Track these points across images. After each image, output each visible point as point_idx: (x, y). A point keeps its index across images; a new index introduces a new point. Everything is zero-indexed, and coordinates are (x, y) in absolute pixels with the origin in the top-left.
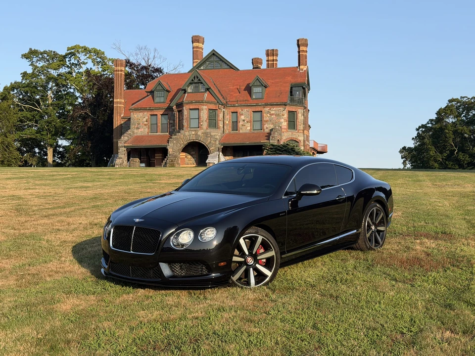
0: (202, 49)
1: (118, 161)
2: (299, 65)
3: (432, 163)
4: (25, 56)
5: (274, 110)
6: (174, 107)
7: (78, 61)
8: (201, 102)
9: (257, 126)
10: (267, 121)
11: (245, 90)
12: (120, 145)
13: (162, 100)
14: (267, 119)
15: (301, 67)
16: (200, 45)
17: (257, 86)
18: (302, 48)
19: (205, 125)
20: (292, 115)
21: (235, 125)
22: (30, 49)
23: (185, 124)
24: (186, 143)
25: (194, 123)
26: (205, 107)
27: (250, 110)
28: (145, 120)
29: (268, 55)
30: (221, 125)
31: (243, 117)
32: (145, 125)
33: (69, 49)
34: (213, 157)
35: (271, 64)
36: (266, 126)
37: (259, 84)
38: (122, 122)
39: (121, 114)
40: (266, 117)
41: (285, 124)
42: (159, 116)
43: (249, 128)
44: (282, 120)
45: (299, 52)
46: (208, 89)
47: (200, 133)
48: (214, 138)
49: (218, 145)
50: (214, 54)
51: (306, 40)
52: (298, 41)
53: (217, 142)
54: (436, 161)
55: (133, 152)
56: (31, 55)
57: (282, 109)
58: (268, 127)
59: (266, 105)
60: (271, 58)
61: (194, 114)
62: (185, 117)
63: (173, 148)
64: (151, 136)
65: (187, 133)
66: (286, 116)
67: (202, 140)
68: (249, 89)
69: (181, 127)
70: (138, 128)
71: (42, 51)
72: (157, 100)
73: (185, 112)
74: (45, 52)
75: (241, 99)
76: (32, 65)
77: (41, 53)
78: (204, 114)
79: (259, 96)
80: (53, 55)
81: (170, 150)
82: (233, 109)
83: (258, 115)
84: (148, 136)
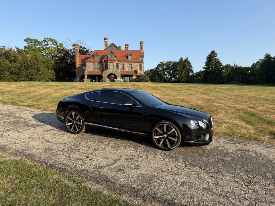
0: (107, 42)
1: (85, 79)
2: (141, 50)
3: (156, 80)
4: (25, 40)
5: (136, 64)
6: (104, 62)
7: (47, 44)
8: (114, 60)
9: (130, 69)
10: (133, 67)
11: (125, 57)
12: (85, 74)
13: (97, 59)
14: (134, 67)
15: (142, 50)
16: (107, 41)
17: (130, 56)
18: (142, 44)
19: (115, 68)
20: (141, 65)
21: (123, 68)
22: (27, 38)
23: (108, 67)
24: (109, 74)
25: (111, 67)
26: (115, 62)
27: (128, 64)
28: (91, 65)
29: (126, 46)
30: (120, 68)
31: (125, 66)
32: (92, 67)
33: (45, 39)
34: (119, 79)
35: (127, 49)
36: (133, 69)
37: (130, 55)
38: (79, 66)
39: (78, 63)
40: (133, 66)
41: (139, 69)
42: (97, 64)
43: (127, 70)
44: (138, 67)
45: (141, 46)
46: (115, 56)
47: (114, 71)
48: (118, 73)
49: (120, 75)
50: (113, 44)
51: (143, 42)
52: (141, 42)
53: (120, 74)
54: (158, 80)
55: (89, 76)
56: (28, 40)
57: (138, 64)
58: (134, 69)
59: (133, 62)
60: (127, 47)
61: (111, 64)
62: (108, 65)
63: (105, 75)
64: (94, 71)
65: (109, 71)
66: (139, 66)
67: (114, 73)
68: (127, 57)
69: (107, 68)
70: (89, 68)
71: (32, 39)
72: (95, 59)
73: (108, 64)
74: (33, 39)
75: (125, 60)
76: (28, 43)
77: (32, 40)
78: (115, 65)
79: (131, 59)
80: (36, 41)
81: (103, 76)
82: (122, 63)
83: (130, 65)
84: (93, 71)
